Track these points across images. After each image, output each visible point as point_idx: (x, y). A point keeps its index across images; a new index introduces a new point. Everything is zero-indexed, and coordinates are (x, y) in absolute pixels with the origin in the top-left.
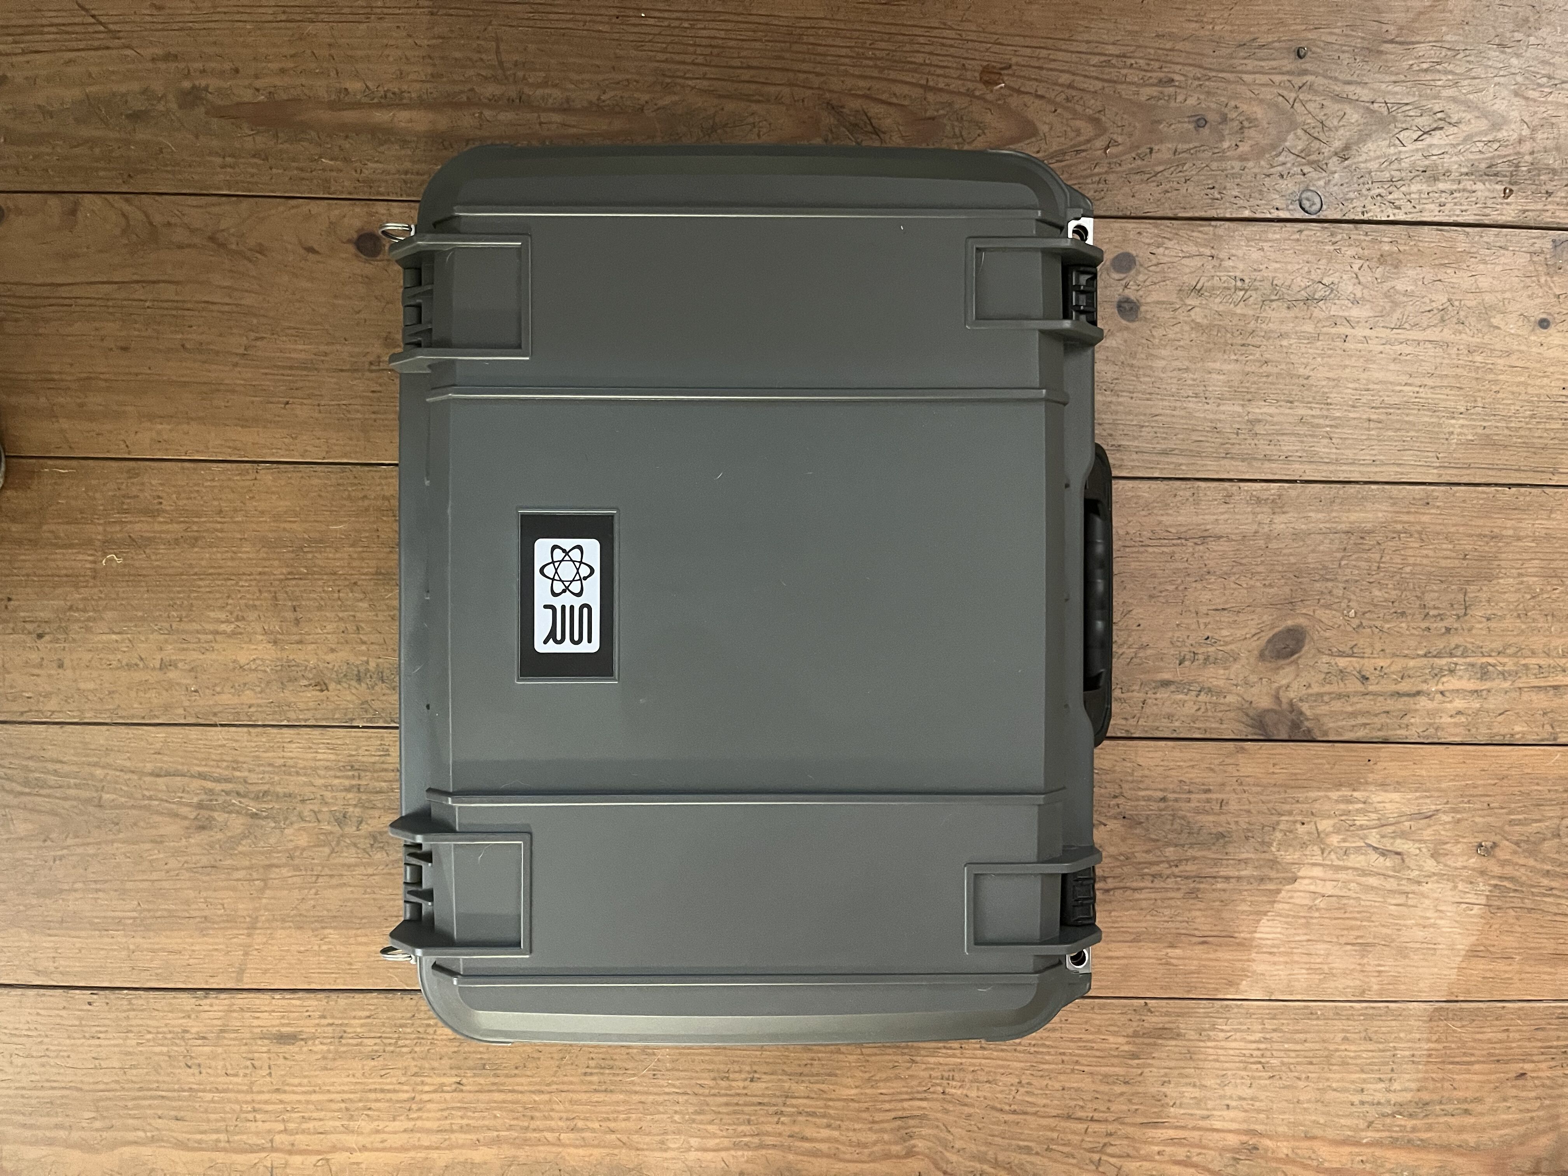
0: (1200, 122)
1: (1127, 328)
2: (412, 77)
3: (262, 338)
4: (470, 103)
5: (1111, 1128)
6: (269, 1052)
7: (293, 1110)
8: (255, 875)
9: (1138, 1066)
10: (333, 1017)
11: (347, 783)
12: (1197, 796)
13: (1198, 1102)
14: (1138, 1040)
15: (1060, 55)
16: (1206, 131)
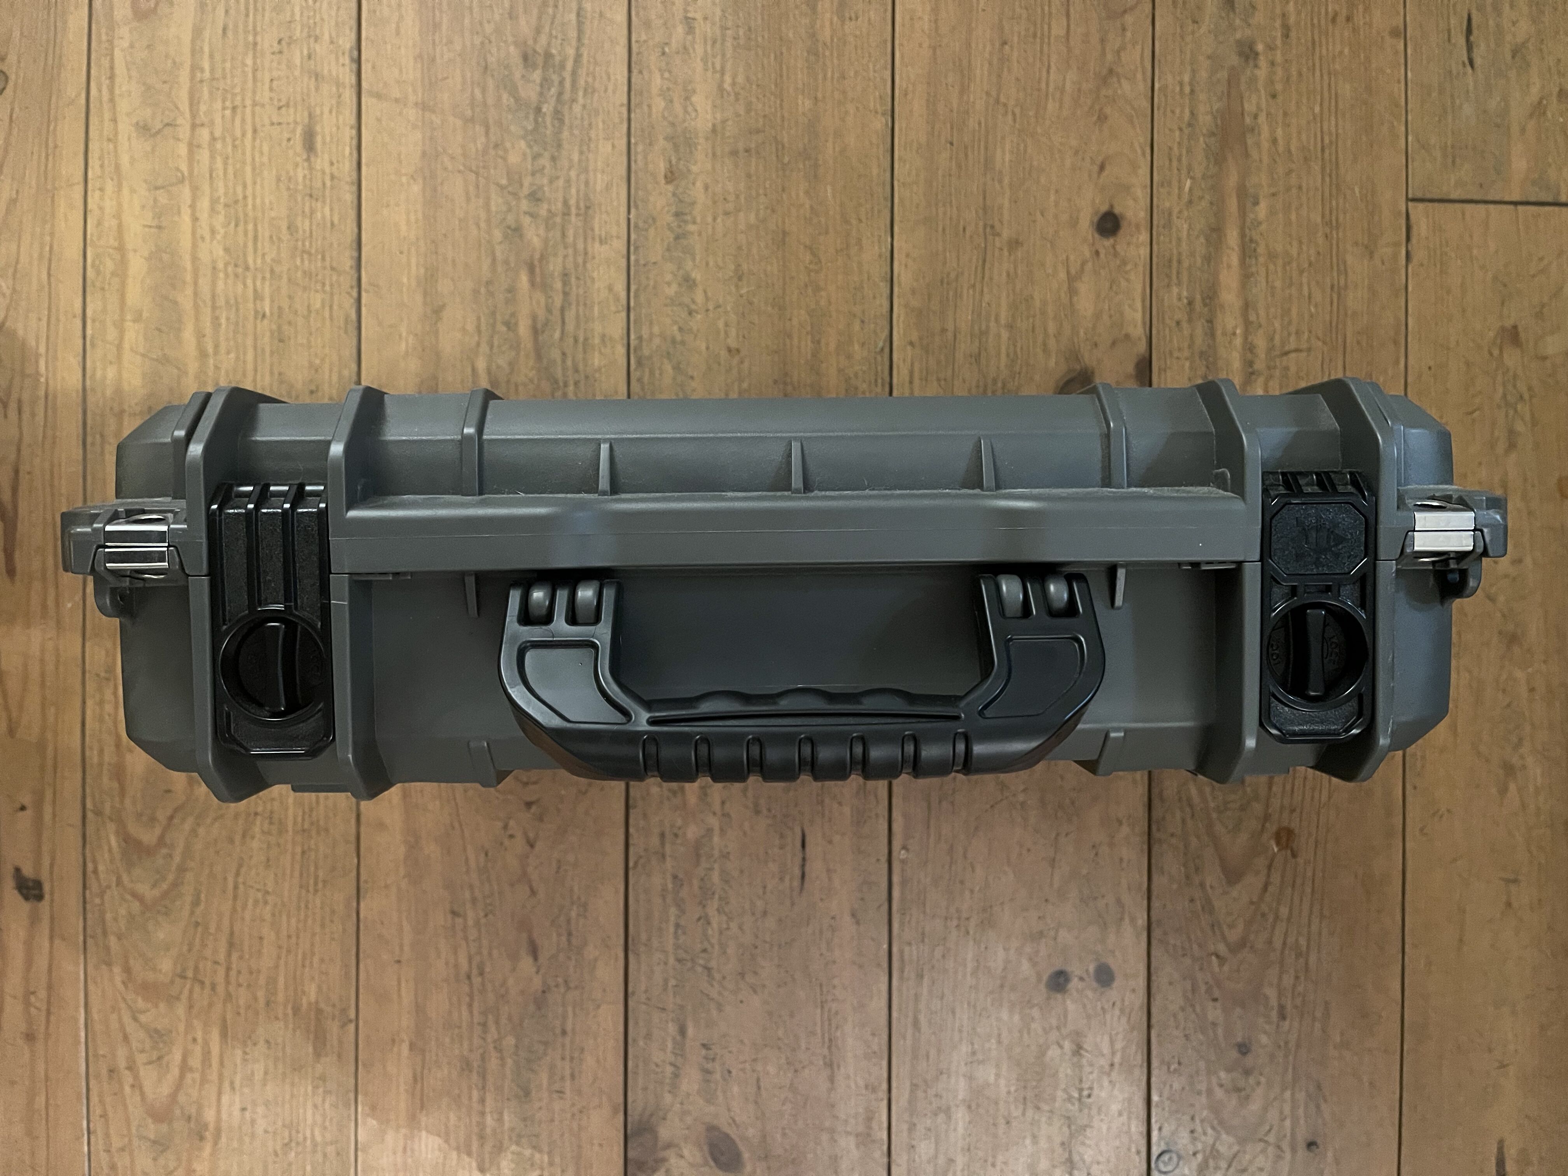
0: (1244, 1049)
1: (1039, 980)
2: (1271, 267)
3: (1015, 120)
4: (1247, 323)
5: (221, 989)
6: (296, 123)
7: (235, 147)
8: (478, 110)
9: (286, 1015)
10: (332, 188)
11: (572, 202)
12: (567, 1067)
13: (249, 1079)
14: (312, 1015)
15: (1306, 906)
16: (1234, 1054)
